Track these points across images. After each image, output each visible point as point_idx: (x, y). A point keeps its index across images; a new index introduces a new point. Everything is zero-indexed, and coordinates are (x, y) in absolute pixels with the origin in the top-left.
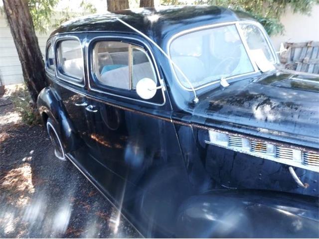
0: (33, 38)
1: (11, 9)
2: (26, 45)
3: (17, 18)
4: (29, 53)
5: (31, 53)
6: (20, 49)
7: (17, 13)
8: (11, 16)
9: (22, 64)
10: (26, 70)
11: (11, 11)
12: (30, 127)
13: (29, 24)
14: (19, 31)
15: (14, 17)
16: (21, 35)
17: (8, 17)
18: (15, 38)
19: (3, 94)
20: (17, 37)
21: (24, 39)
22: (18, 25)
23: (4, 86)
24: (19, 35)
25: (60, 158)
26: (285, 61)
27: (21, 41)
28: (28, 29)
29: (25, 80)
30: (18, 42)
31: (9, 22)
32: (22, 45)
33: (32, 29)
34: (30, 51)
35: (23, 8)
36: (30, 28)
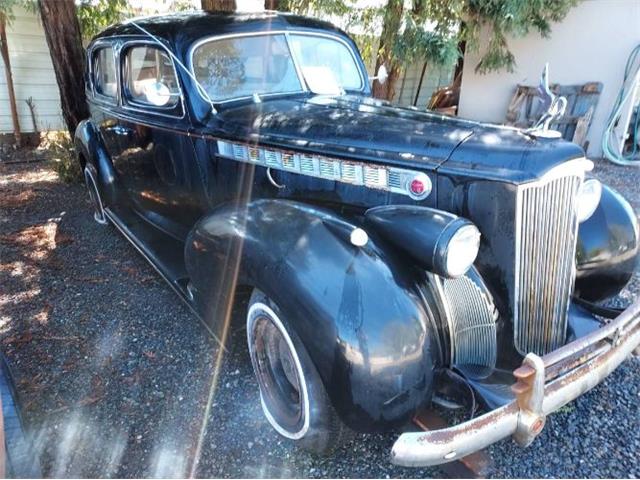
0: (77, 50)
1: (48, 6)
2: (67, 61)
3: (56, 19)
4: (71, 73)
5: (75, 73)
6: (58, 66)
7: (56, 12)
8: (48, 16)
9: (61, 90)
10: (65, 98)
11: (47, 10)
12: (68, 185)
13: (73, 29)
14: (57, 39)
15: (51, 18)
16: (61, 46)
17: (44, 18)
18: (52, 48)
19: (37, 146)
20: (55, 47)
21: (64, 51)
22: (56, 29)
23: (39, 133)
24: (58, 44)
25: (101, 222)
26: (512, 116)
27: (60, 54)
28: (71, 37)
29: (64, 113)
30: (56, 55)
31: (44, 25)
32: (61, 60)
33: (78, 37)
34: (73, 70)
35: (65, 5)
36: (75, 36)
